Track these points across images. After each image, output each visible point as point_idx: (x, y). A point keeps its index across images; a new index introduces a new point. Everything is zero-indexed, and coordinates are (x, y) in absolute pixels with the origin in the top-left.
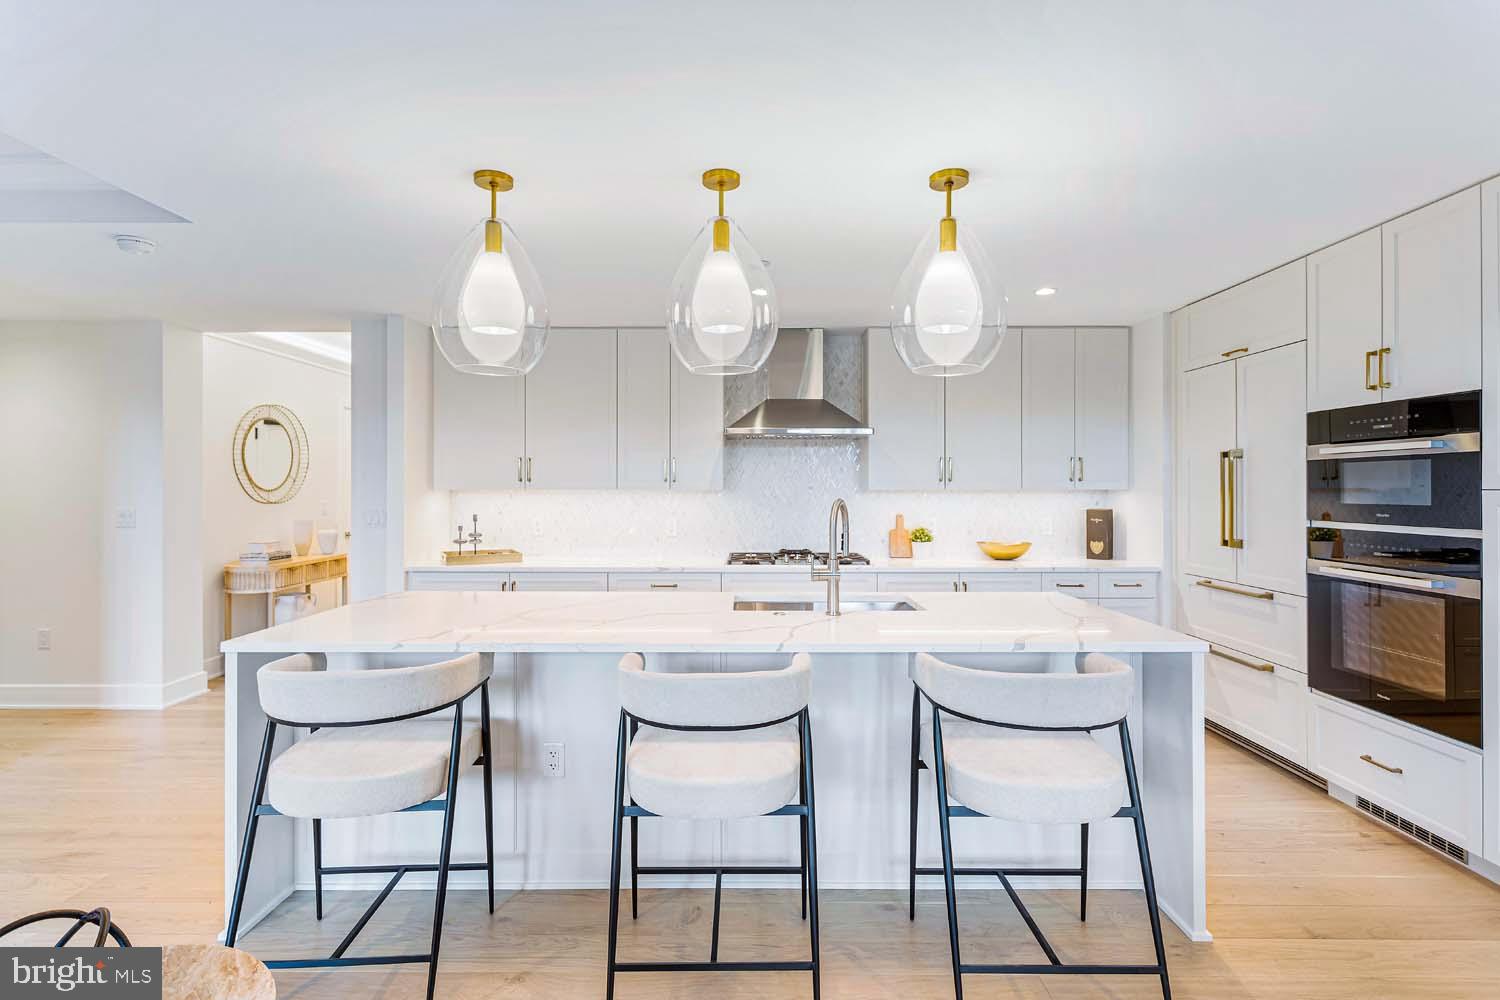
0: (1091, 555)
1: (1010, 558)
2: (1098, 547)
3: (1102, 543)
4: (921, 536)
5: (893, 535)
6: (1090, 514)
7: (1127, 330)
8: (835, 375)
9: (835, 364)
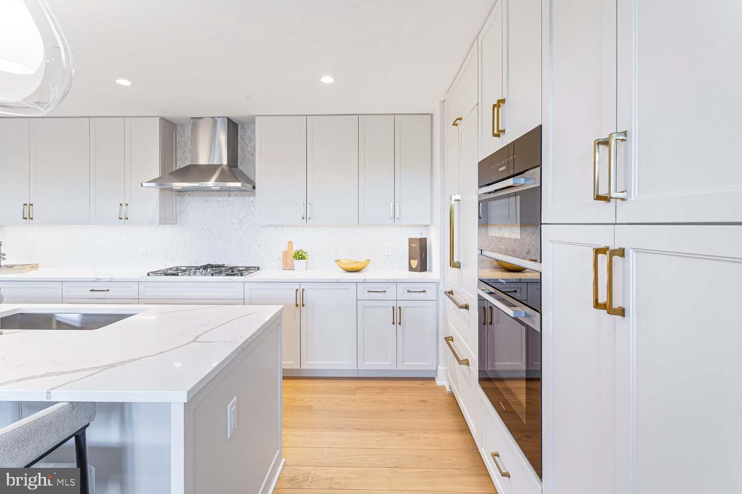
0: (411, 269)
1: (358, 271)
2: (415, 263)
3: (416, 261)
4: (300, 256)
5: (285, 254)
6: (411, 241)
7: (429, 117)
8: (249, 149)
9: (248, 142)
